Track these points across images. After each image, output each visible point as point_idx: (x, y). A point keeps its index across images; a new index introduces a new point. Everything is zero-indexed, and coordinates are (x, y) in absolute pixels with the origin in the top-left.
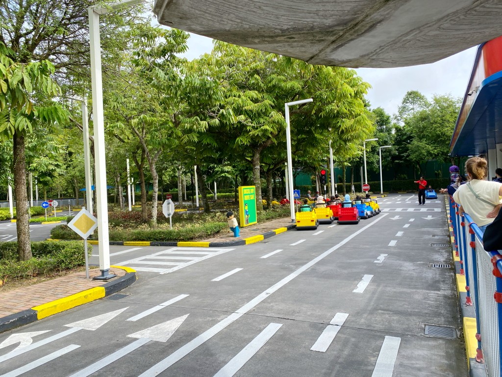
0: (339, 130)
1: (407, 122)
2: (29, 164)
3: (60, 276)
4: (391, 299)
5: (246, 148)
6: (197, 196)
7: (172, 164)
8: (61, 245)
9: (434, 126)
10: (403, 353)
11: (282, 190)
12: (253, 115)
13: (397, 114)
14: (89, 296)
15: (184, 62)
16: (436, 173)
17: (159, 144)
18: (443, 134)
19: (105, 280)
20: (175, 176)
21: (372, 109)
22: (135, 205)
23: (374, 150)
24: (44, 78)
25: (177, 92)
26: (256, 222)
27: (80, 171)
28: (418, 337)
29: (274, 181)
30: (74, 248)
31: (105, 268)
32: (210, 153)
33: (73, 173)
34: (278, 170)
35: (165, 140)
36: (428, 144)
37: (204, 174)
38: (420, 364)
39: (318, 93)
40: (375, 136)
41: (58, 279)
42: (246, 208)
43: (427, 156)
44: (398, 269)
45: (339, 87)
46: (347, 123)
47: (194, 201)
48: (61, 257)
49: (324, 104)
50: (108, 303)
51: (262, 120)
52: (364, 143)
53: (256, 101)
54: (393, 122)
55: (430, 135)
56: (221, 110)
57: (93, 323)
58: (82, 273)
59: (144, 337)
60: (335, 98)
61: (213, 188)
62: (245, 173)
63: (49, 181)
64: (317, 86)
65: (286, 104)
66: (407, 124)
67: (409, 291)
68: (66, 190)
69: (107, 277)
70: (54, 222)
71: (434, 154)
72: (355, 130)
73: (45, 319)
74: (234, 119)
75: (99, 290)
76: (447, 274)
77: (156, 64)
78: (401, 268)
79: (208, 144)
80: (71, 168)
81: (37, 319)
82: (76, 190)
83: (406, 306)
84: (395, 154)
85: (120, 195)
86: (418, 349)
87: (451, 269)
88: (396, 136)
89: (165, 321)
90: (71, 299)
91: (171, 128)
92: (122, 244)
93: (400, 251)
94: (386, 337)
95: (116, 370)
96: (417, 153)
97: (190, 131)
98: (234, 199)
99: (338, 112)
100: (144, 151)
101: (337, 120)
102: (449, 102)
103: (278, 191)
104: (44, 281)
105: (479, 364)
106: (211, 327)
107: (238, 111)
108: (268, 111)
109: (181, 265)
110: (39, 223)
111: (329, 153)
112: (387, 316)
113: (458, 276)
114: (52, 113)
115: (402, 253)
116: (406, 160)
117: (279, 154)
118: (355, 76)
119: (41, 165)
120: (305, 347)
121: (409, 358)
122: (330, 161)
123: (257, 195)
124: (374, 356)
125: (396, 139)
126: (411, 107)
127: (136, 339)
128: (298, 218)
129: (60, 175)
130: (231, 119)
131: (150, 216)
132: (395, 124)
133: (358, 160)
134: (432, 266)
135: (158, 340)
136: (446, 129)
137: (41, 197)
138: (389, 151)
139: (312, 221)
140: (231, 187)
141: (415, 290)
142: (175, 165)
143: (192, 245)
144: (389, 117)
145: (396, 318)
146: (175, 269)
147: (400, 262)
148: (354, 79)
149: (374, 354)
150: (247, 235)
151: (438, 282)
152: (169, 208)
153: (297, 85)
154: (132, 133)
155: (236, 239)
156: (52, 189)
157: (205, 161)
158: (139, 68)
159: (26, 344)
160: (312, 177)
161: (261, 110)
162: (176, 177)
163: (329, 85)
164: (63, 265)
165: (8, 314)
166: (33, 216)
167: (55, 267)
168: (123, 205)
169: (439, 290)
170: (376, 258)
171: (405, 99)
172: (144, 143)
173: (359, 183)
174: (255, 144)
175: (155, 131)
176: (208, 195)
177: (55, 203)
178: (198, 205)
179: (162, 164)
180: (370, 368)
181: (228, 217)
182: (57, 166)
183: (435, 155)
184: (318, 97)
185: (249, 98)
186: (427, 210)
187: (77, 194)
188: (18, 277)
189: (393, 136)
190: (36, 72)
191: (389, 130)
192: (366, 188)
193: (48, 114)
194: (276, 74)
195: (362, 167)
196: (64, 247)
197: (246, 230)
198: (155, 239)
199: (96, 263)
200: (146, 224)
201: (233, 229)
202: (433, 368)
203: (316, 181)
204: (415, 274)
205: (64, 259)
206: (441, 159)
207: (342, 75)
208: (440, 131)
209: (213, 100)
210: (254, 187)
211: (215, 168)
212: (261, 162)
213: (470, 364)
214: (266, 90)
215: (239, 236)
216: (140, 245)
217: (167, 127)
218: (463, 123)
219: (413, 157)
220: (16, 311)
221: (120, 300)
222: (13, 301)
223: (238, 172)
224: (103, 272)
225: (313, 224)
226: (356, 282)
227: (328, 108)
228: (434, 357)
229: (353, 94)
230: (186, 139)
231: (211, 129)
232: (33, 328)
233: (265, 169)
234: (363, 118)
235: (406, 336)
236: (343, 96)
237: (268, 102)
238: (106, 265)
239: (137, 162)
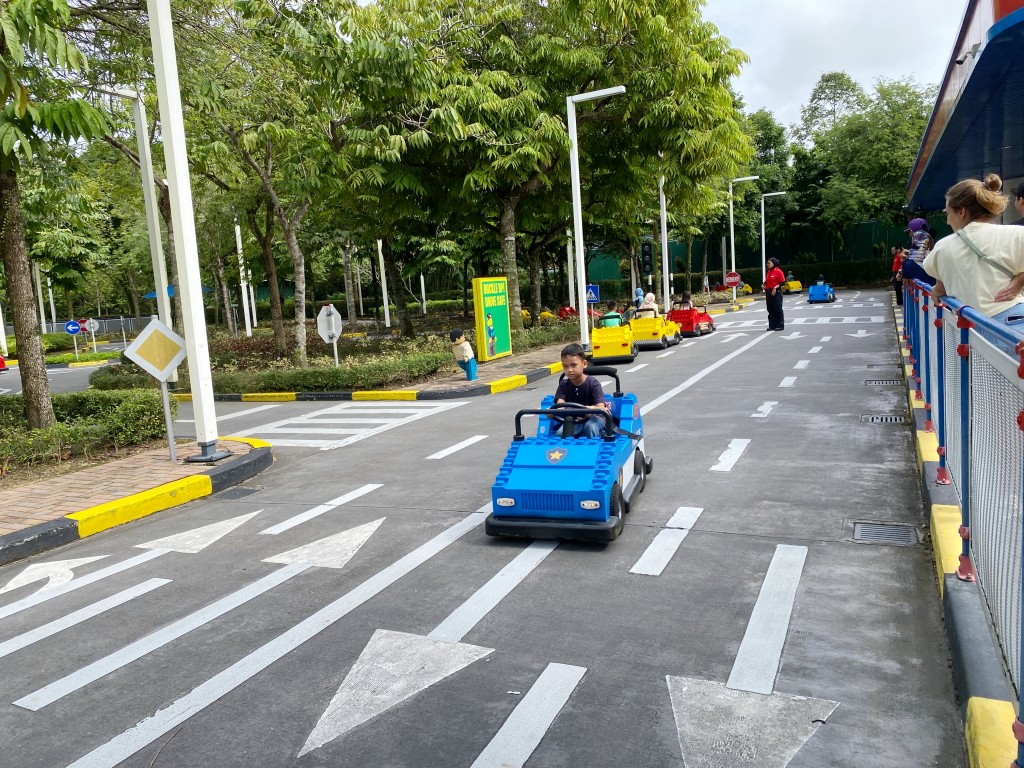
0: (680, 156)
1: (820, 140)
2: (31, 245)
3: (117, 458)
4: (788, 481)
5: (486, 196)
6: (386, 308)
7: (331, 237)
8: (113, 397)
9: (875, 147)
10: (813, 573)
11: (561, 291)
12: (501, 124)
13: (800, 123)
14: (181, 492)
15: (349, 6)
16: (875, 250)
17: (303, 188)
18: (894, 164)
19: (210, 462)
20: (338, 265)
21: (747, 114)
22: (260, 326)
23: (750, 202)
24: (47, 33)
25: (337, 71)
26: (510, 352)
27: (139, 257)
28: (842, 544)
29: (545, 274)
30: (141, 403)
31: (208, 439)
32: (411, 210)
33: (124, 260)
34: (552, 247)
35: (314, 180)
36: (862, 187)
37: (398, 260)
38: (846, 589)
39: (636, 74)
40: (753, 172)
41: (114, 464)
42: (490, 322)
43: (860, 211)
44: (801, 428)
45: (682, 59)
46: (698, 138)
47: (380, 316)
48: (116, 420)
49: (650, 99)
50: (220, 505)
51: (519, 135)
52: (731, 186)
53: (503, 93)
54: (790, 140)
55: (867, 167)
56: (434, 111)
57: (194, 540)
58: (163, 452)
59: (296, 561)
60: (671, 86)
61: (417, 290)
62: (482, 257)
63: (74, 279)
64: (634, 60)
65: (569, 99)
66: (820, 144)
67: (821, 465)
68: (113, 300)
69: (214, 456)
70: (95, 363)
71: (873, 206)
72: (714, 154)
73: (93, 537)
74: (461, 130)
75: (199, 481)
76: (897, 433)
77: (288, 13)
78: (807, 426)
79: (407, 191)
80: (121, 251)
81: (78, 537)
82: (135, 299)
83: (817, 492)
84: (792, 210)
85: (227, 306)
86: (841, 564)
87: (906, 424)
88: (795, 171)
89: (338, 532)
90: (142, 499)
91: (326, 153)
92: (238, 399)
93: (803, 394)
94: (779, 546)
95: (246, 620)
96: (838, 206)
97: (369, 160)
98: (462, 313)
99: (678, 116)
100: (271, 207)
101: (675, 132)
102: (910, 94)
103: (554, 293)
104: (84, 467)
105: (965, 584)
106: (430, 539)
107: (469, 114)
108: (531, 113)
109: (363, 434)
110: (63, 364)
111: (658, 207)
112: (780, 510)
113: (920, 434)
114: (70, 116)
115: (809, 399)
116: (814, 222)
117: (556, 211)
118: (714, 36)
119: (56, 243)
120: (618, 568)
121: (823, 580)
122: (660, 228)
123: (511, 297)
124: (756, 580)
125: (796, 177)
126: (828, 106)
127: (280, 566)
128: (595, 341)
129: (97, 266)
130: (454, 129)
131: (293, 343)
132: (794, 145)
133: (717, 221)
134: (867, 420)
135: (326, 565)
136: (900, 153)
137: (62, 315)
138: (781, 202)
139: (625, 345)
140: (456, 288)
141: (833, 463)
142: (337, 239)
143: (382, 397)
144: (783, 129)
145: (797, 512)
146: (351, 440)
147: (804, 415)
148: (713, 43)
149: (756, 576)
150: (494, 376)
151: (880, 447)
152: (330, 324)
153: (593, 58)
154: (244, 169)
155: (471, 384)
156: (82, 299)
157: (402, 229)
158: (253, 22)
159: (60, 581)
160: (623, 262)
161: (517, 114)
162: (340, 266)
163: (659, 57)
164: (122, 437)
165: (18, 527)
166: (50, 351)
167: (105, 441)
168: (234, 326)
169: (882, 461)
170: (754, 409)
171: (816, 91)
172: (270, 187)
173: (718, 272)
174: (504, 189)
175: (292, 161)
176: (410, 305)
177: (92, 325)
178: (388, 325)
179: (310, 238)
180: (748, 600)
181: (454, 340)
182: (90, 246)
183: (875, 208)
184: (636, 83)
185: (490, 86)
186: (857, 320)
187: (137, 307)
188: (30, 460)
189: (790, 171)
190: (29, 17)
191: (781, 159)
192: (732, 279)
193: (61, 117)
194: (546, 35)
195: (724, 239)
196: (119, 402)
197: (492, 367)
198: (305, 387)
199: (190, 434)
200: (285, 359)
201: (464, 365)
202: (872, 597)
203: (630, 271)
204: (833, 434)
205: (123, 425)
206: (887, 217)
207: (688, 33)
208: (888, 158)
209: (414, 90)
210: (504, 279)
211: (421, 245)
212: (519, 229)
213: (945, 585)
214: (526, 70)
215: (477, 378)
216: (276, 399)
217: (318, 152)
218: (936, 139)
219: (830, 215)
220: (36, 522)
221: (243, 499)
222: (26, 504)
223: (468, 254)
224: (204, 446)
225: (627, 352)
226: (716, 452)
227: (657, 107)
228: (872, 577)
229: (710, 75)
230: (358, 179)
231: (411, 154)
232: (72, 552)
233: (527, 245)
234: (730, 126)
235: (816, 544)
236: (691, 80)
237: (531, 94)
238: (210, 434)
239: (258, 234)
